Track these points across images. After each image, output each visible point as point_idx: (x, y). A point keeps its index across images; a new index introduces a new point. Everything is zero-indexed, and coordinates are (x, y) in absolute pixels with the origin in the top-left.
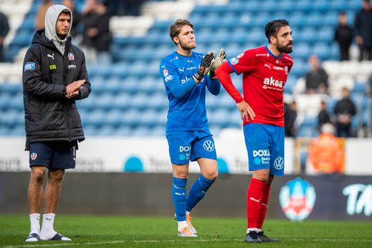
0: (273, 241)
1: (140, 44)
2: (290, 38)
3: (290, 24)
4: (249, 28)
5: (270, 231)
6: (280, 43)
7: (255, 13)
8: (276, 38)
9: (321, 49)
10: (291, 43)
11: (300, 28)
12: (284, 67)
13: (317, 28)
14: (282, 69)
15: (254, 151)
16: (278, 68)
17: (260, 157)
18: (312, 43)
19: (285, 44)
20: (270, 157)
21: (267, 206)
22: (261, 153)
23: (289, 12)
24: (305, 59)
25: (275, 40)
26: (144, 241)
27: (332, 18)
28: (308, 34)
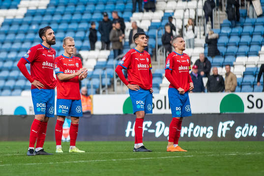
0: (50, 154)
5: (49, 148)
8: (45, 36)
10: (53, 38)
15: (37, 104)
16: (50, 56)
17: (41, 108)
20: (46, 108)
21: (46, 135)
22: (41, 105)
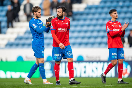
1: (82, 14)
26: (84, 86)
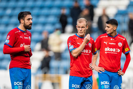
2: (31, 21)
3: (32, 14)
4: (11, 16)
6: (26, 23)
7: (14, 8)
8: (24, 20)
9: (49, 28)
10: (31, 24)
11: (38, 16)
12: (28, 37)
13: (47, 16)
14: (28, 38)
18: (44, 24)
19: (28, 24)
23: (32, 8)
24: (41, 33)
25: (23, 21)
27: (55, 11)
28: (42, 19)
